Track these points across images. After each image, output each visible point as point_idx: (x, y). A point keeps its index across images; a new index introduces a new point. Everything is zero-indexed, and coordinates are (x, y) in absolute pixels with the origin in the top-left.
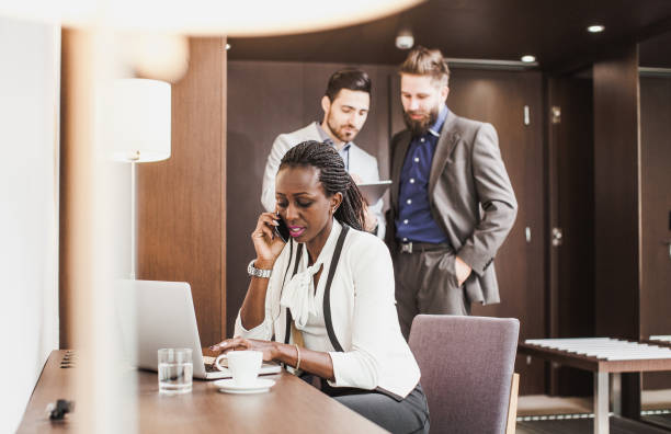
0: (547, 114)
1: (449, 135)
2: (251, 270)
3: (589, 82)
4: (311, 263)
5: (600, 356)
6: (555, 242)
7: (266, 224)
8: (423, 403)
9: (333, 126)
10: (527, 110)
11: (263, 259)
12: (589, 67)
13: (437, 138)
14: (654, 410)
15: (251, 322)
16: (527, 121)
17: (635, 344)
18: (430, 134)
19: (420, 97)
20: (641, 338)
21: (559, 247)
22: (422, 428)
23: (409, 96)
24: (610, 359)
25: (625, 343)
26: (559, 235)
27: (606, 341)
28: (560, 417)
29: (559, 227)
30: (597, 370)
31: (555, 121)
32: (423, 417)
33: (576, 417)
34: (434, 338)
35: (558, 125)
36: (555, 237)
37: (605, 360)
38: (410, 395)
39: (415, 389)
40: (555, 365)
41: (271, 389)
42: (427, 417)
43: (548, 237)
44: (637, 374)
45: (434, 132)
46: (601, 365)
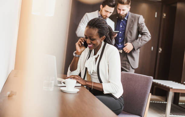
0: (162, 15)
1: (130, 19)
2: (74, 55)
3: (176, 7)
4: (95, 54)
5: (170, 87)
6: (160, 52)
7: (80, 42)
8: (123, 101)
9: (102, 14)
10: (156, 13)
11: (78, 52)
12: (176, 3)
13: (127, 20)
14: (182, 103)
15: (73, 69)
16: (156, 16)
17: (180, 84)
18: (125, 19)
19: (123, 10)
20: (182, 82)
21: (161, 53)
22: (122, 108)
23: (120, 10)
24: (173, 88)
25: (177, 83)
26: (161, 50)
27: (171, 82)
28: (156, 102)
29: (161, 47)
30: (169, 91)
31: (164, 17)
32: (122, 105)
33: (160, 102)
34: (127, 79)
35: (164, 19)
36: (160, 50)
37: (172, 88)
38: (119, 98)
39: (121, 96)
40: (155, 87)
41: (78, 92)
42: (123, 105)
43: (158, 50)
44: (179, 93)
45: (126, 19)
46: (171, 89)
